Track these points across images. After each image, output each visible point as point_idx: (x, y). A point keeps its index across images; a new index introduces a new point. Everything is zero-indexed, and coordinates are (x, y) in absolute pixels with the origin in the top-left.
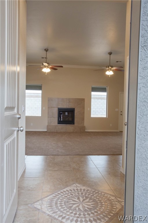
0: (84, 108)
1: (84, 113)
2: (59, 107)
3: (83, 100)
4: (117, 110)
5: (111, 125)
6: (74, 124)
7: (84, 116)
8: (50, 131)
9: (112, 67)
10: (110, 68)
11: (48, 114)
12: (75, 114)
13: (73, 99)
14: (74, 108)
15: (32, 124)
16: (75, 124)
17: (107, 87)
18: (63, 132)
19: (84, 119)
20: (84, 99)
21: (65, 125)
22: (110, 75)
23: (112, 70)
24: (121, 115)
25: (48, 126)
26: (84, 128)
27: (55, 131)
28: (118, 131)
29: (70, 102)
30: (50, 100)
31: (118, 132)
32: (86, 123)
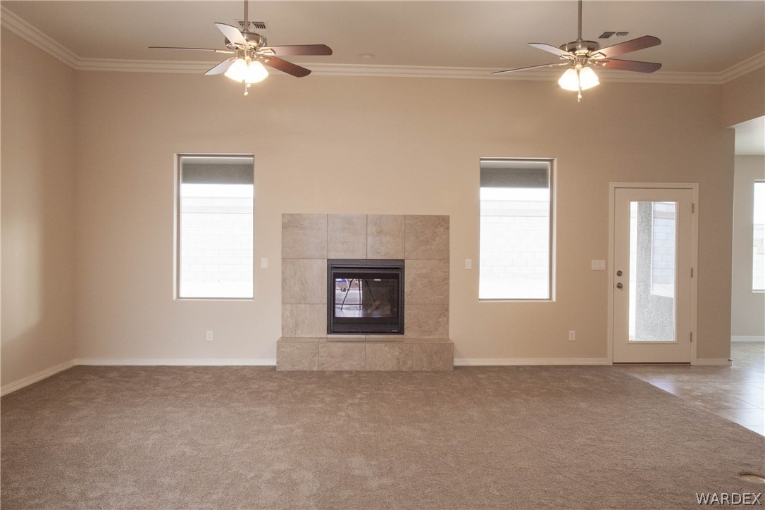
0: (447, 260)
1: (446, 280)
2: (332, 257)
3: (444, 221)
4: (597, 264)
5: (572, 335)
6: (401, 331)
7: (448, 296)
8: (288, 368)
9: (592, 46)
10: (585, 51)
11: (283, 288)
12: (407, 289)
13: (395, 218)
14: (400, 258)
15: (210, 335)
16: (409, 333)
17: (551, 161)
18: (350, 372)
19: (447, 310)
20: (448, 217)
21: (363, 336)
22: (582, 93)
23: (589, 66)
24: (620, 286)
25: (281, 343)
26: (447, 349)
27: (315, 369)
28: (607, 361)
29: (380, 232)
30: (291, 224)
31: (609, 366)
32: (458, 328)
